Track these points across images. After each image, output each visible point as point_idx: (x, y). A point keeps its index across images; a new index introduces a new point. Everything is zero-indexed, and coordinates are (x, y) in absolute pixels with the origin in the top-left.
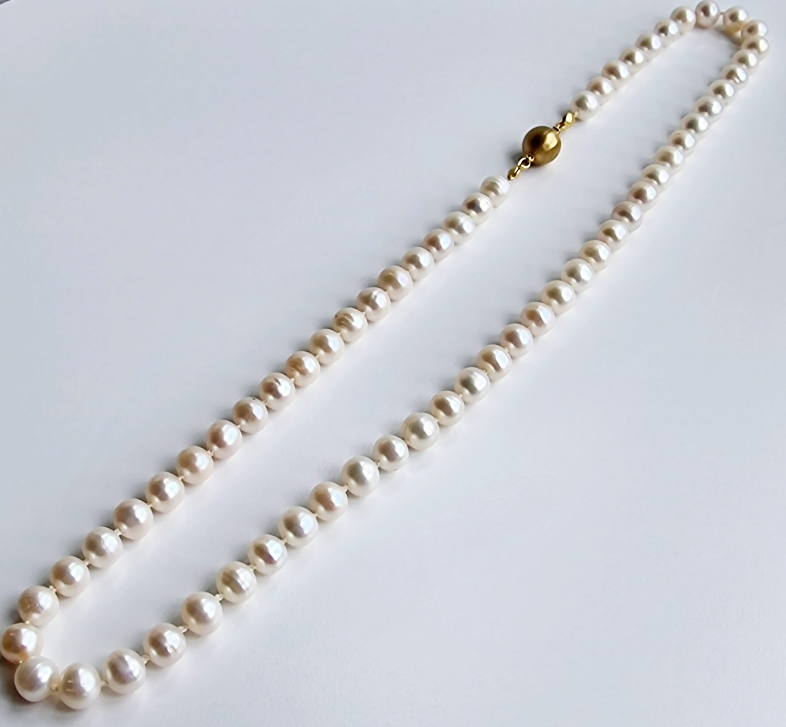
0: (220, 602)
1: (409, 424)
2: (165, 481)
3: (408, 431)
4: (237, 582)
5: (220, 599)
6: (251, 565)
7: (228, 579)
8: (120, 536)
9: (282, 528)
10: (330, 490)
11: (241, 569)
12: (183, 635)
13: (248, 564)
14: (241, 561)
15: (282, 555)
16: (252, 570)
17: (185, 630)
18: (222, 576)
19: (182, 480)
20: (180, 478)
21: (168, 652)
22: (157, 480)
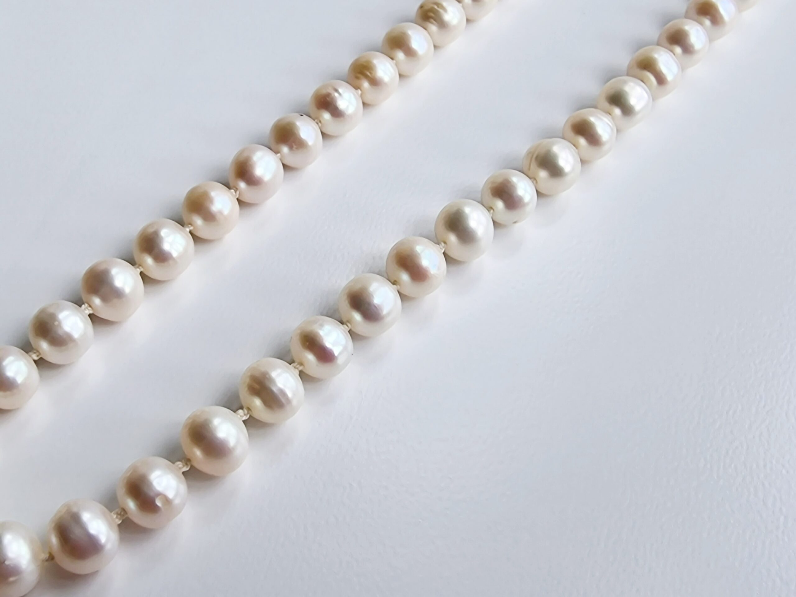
0: (244, 422)
1: (535, 156)
2: (163, 233)
3: (534, 166)
4: (272, 392)
5: (245, 418)
6: (295, 364)
7: (257, 386)
8: (90, 315)
9: (345, 306)
10: (419, 249)
11: (279, 371)
12: (182, 477)
13: (291, 362)
14: (281, 357)
15: (345, 348)
16: (297, 372)
17: (185, 469)
18: (248, 380)
19: (191, 232)
20: (188, 230)
21: (157, 505)
22: (151, 230)
